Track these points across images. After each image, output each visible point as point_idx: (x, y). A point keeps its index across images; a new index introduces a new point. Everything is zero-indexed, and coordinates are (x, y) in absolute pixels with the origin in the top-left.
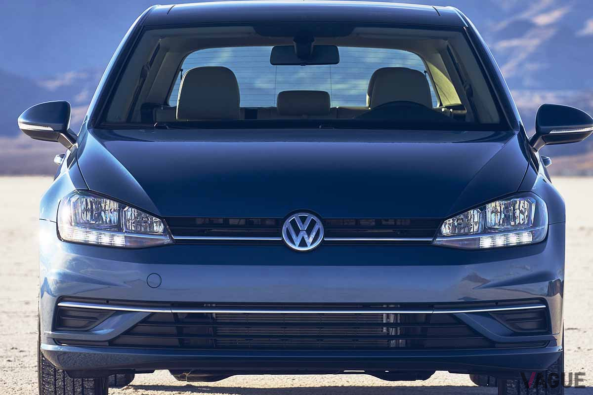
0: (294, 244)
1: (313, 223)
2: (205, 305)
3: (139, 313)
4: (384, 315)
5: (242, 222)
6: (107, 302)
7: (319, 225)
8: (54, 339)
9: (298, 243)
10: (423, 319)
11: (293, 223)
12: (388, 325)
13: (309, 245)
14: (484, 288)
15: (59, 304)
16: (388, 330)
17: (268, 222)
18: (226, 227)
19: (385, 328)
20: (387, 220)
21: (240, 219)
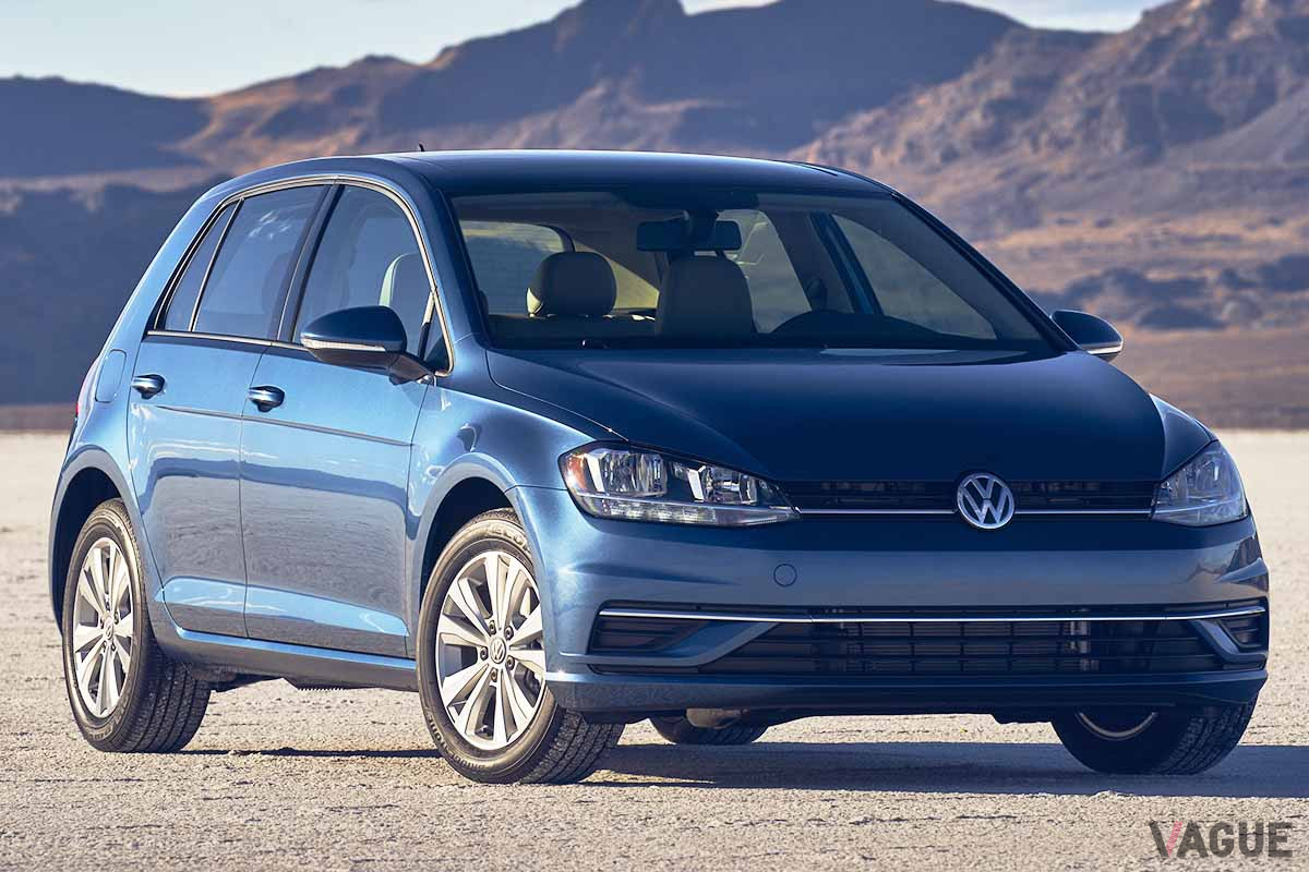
0: (978, 519)
1: (997, 489)
2: (834, 611)
3: (758, 625)
4: (1072, 624)
5: (881, 487)
6: (699, 608)
7: (1006, 492)
8: (589, 665)
9: (982, 518)
10: (1140, 629)
11: (970, 488)
12: (1078, 638)
13: (997, 518)
14: (1222, 581)
15: (602, 613)
16: (1076, 645)
17: (915, 488)
18: (856, 496)
19: (1073, 643)
20: (1071, 484)
21: (878, 482)
